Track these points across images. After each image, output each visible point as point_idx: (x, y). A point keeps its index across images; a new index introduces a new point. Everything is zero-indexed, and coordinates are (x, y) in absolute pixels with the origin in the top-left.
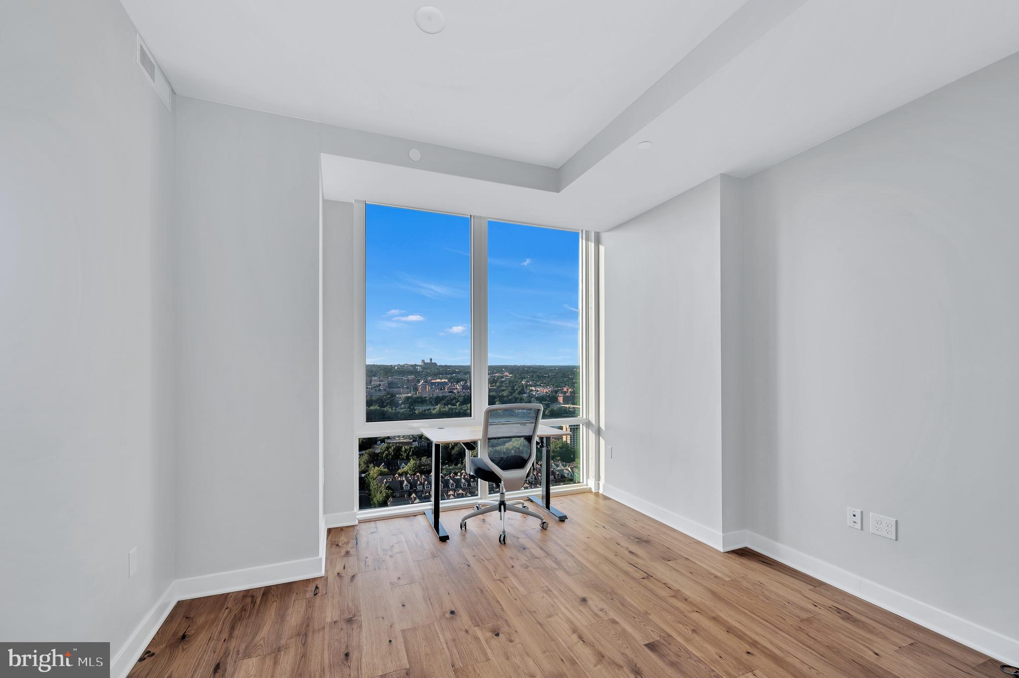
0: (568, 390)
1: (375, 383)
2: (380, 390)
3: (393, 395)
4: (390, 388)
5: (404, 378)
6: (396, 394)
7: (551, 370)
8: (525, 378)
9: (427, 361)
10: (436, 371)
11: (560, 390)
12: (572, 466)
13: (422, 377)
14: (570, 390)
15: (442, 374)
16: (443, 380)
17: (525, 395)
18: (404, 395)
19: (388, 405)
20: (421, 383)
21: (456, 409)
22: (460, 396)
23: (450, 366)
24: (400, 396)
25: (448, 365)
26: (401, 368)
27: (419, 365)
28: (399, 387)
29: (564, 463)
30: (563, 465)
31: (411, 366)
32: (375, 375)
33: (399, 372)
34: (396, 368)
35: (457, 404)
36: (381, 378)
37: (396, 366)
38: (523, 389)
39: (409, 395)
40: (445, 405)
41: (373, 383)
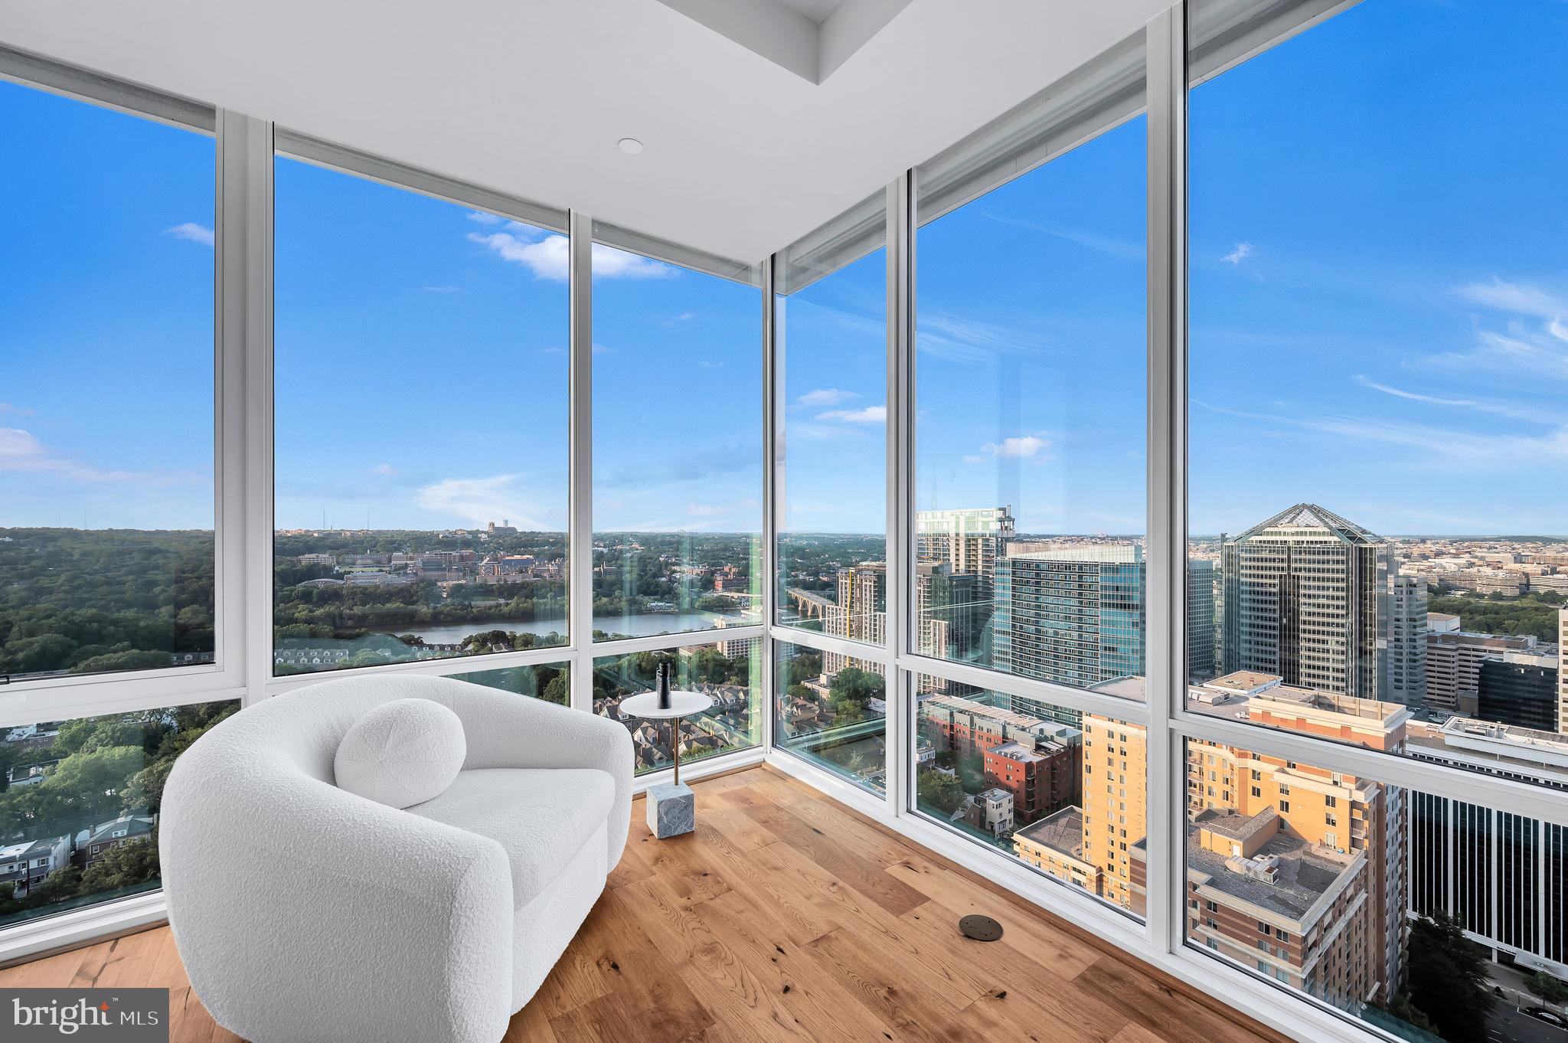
0: (730, 569)
1: (398, 562)
2: (406, 574)
3: (432, 584)
4: (425, 570)
5: (454, 553)
6: (437, 581)
7: (707, 540)
8: (665, 552)
9: (499, 524)
10: (515, 541)
11: (719, 570)
12: (723, 689)
13: (489, 552)
14: (733, 570)
15: (525, 546)
16: (525, 557)
17: (664, 579)
18: (451, 583)
19: (422, 601)
20: (485, 561)
21: (545, 604)
22: (553, 583)
23: (540, 533)
24: (445, 584)
25: (537, 531)
26: (450, 536)
27: (482, 532)
28: (444, 569)
29: (712, 685)
30: (708, 687)
31: (469, 533)
32: (397, 549)
33: (444, 542)
34: (441, 536)
35: (549, 596)
36: (410, 554)
37: (441, 532)
38: (660, 570)
39: (463, 582)
40: (527, 597)
41: (393, 562)
